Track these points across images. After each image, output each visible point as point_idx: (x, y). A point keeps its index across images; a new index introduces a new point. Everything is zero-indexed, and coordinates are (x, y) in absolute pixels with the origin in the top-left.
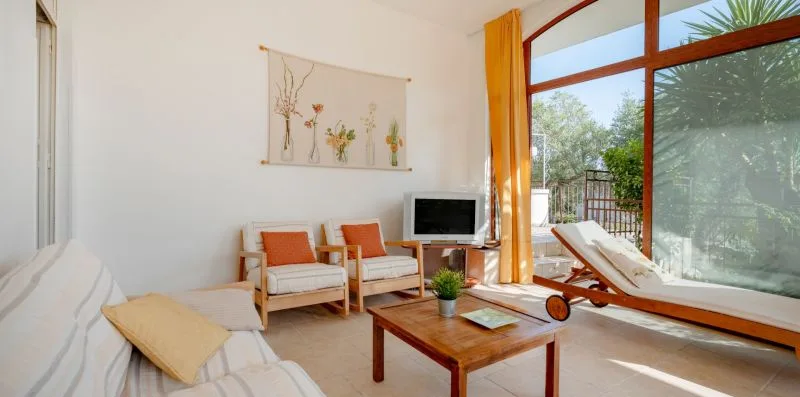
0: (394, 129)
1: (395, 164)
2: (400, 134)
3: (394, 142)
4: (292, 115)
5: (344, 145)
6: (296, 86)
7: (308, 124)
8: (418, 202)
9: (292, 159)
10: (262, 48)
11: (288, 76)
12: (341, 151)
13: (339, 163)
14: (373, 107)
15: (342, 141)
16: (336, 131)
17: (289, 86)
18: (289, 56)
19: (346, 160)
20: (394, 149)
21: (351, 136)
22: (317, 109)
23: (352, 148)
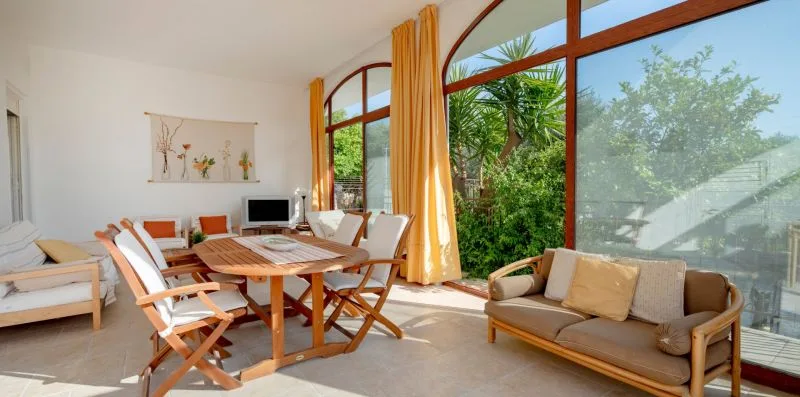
0: (245, 156)
1: (246, 178)
2: (249, 159)
3: (245, 163)
4: (168, 152)
5: (206, 168)
6: (171, 133)
7: (180, 157)
8: (250, 201)
9: (169, 178)
10: (146, 113)
11: (165, 128)
12: (204, 172)
13: (204, 180)
14: (228, 143)
15: (205, 167)
16: (200, 160)
17: (166, 134)
18: (165, 116)
19: (208, 177)
20: (245, 170)
21: (212, 162)
22: (186, 147)
23: (212, 170)
